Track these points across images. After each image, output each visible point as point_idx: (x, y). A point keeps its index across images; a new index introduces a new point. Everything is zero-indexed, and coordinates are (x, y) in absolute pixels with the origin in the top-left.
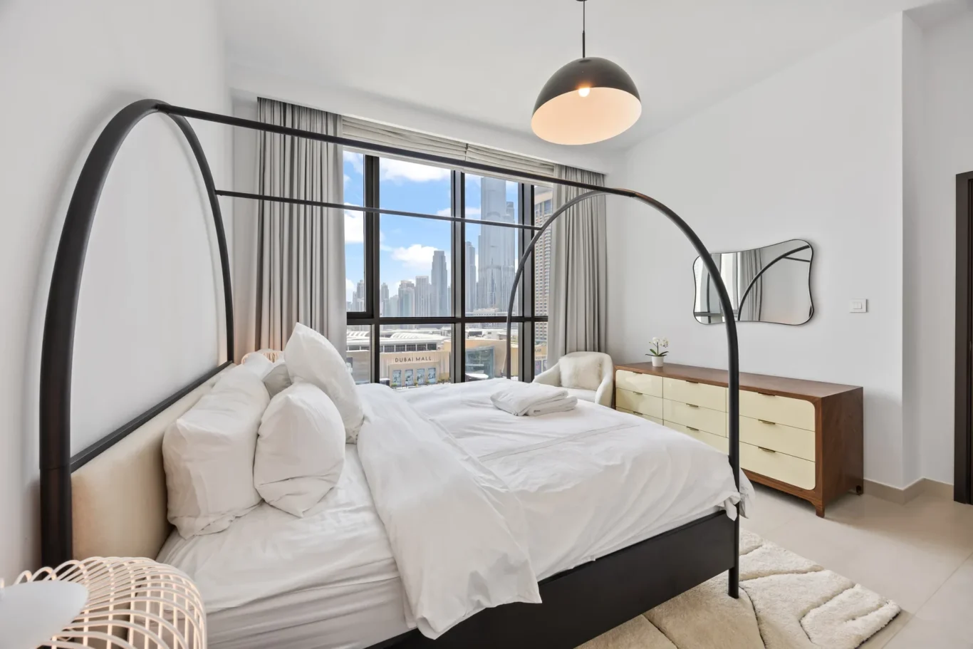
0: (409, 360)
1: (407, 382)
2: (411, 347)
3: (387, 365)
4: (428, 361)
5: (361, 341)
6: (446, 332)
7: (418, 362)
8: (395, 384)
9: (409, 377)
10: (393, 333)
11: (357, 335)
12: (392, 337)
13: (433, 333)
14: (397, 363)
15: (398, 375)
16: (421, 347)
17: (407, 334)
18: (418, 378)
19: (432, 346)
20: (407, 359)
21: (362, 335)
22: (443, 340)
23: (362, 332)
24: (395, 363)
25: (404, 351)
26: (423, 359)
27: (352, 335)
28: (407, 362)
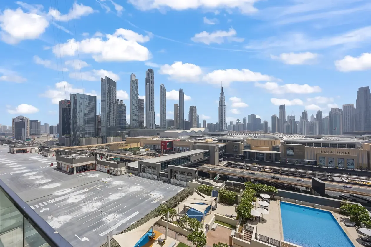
0: (332, 152)
1: (330, 165)
2: (334, 145)
3: (315, 153)
4: (348, 155)
5: (300, 140)
6: (367, 138)
7: (339, 154)
8: (320, 164)
9: (331, 162)
10: (323, 137)
11: (300, 137)
12: (322, 139)
13: (356, 138)
14: (322, 153)
15: (323, 160)
16: (342, 145)
17: (332, 137)
18: (339, 163)
19: (352, 146)
20: (330, 152)
21: (302, 137)
22: (361, 143)
23: (302, 136)
24: (321, 153)
25: (328, 147)
26: (343, 153)
27: (297, 137)
28: (329, 153)
